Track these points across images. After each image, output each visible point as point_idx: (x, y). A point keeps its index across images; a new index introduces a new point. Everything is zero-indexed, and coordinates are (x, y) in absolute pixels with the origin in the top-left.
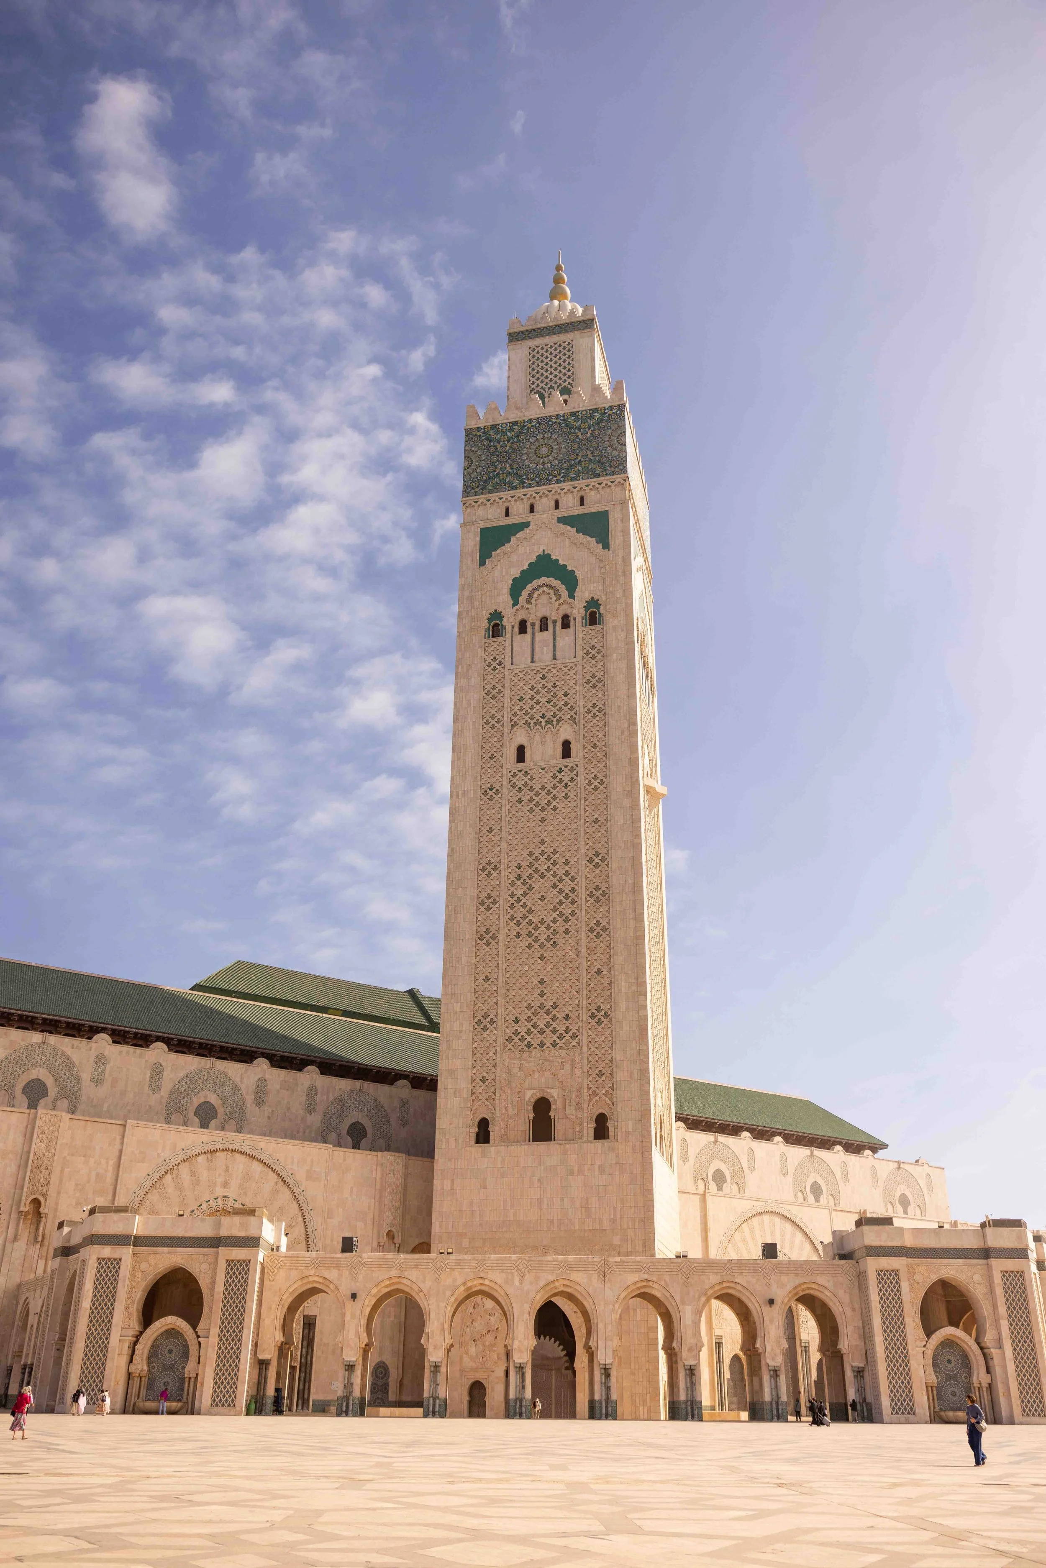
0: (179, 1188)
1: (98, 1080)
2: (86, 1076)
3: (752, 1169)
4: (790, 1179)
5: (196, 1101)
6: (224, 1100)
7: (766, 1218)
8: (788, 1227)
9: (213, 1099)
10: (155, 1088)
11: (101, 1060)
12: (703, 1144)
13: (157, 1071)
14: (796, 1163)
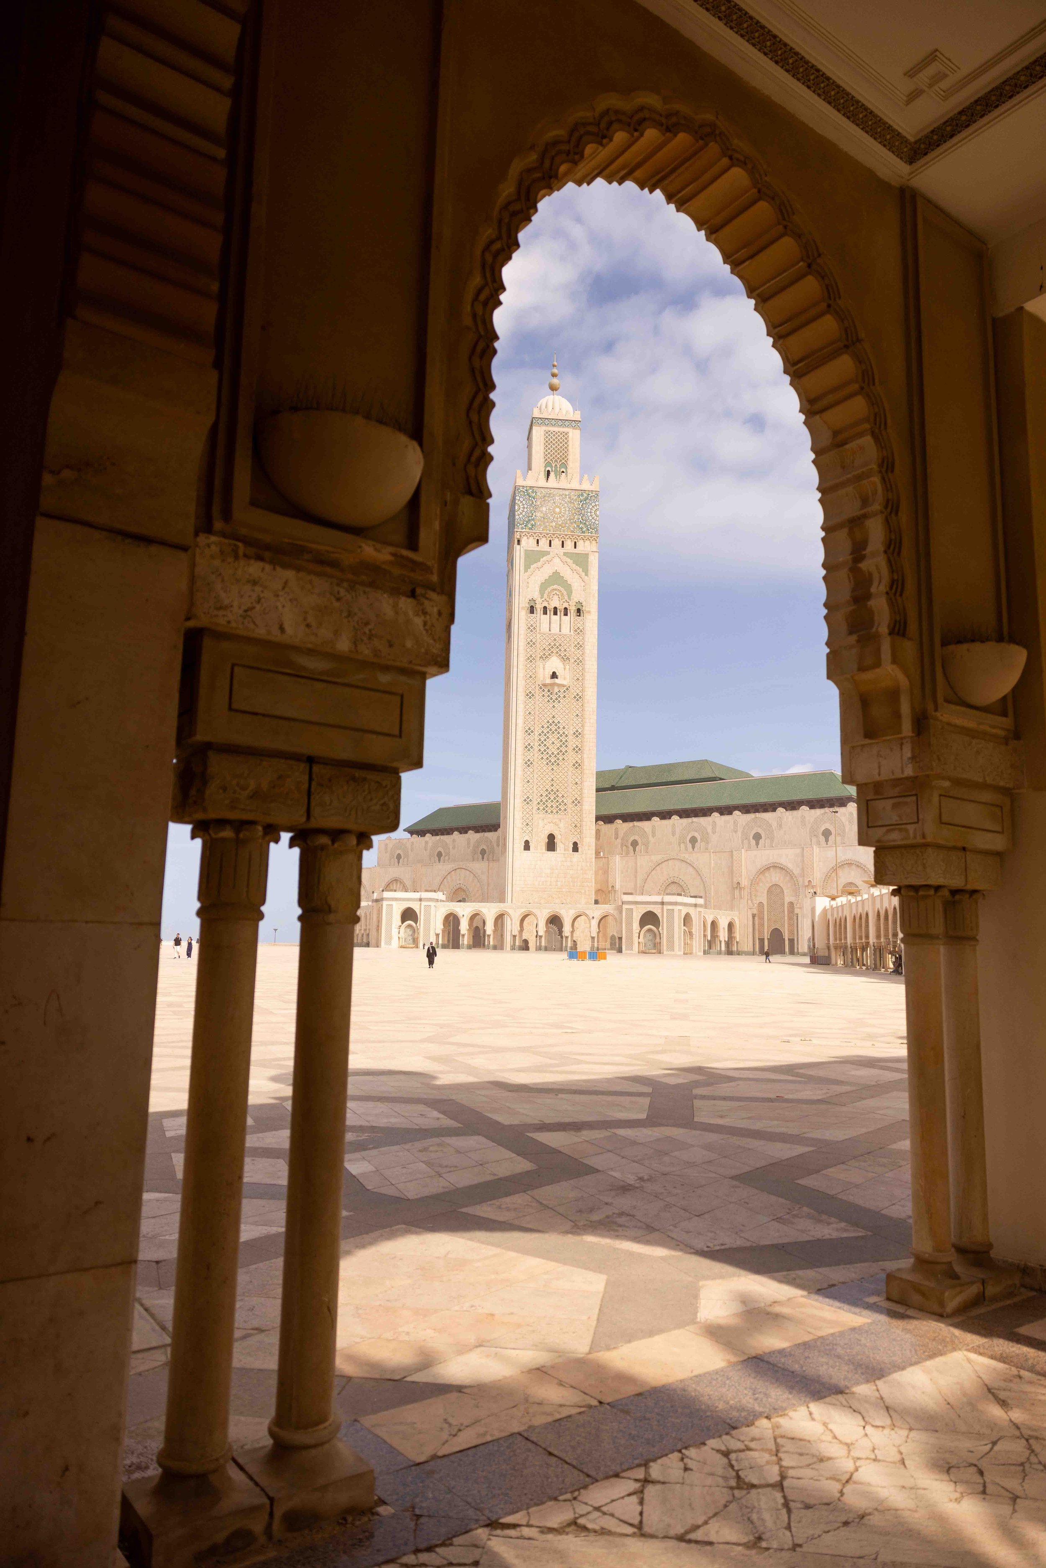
0: (448, 882)
1: (454, 848)
2: (451, 847)
3: (714, 832)
4: (739, 833)
5: (480, 849)
6: (488, 846)
7: (670, 862)
8: (684, 864)
9: (485, 847)
10: (469, 847)
11: (454, 841)
12: (684, 825)
13: (469, 840)
14: (744, 824)
